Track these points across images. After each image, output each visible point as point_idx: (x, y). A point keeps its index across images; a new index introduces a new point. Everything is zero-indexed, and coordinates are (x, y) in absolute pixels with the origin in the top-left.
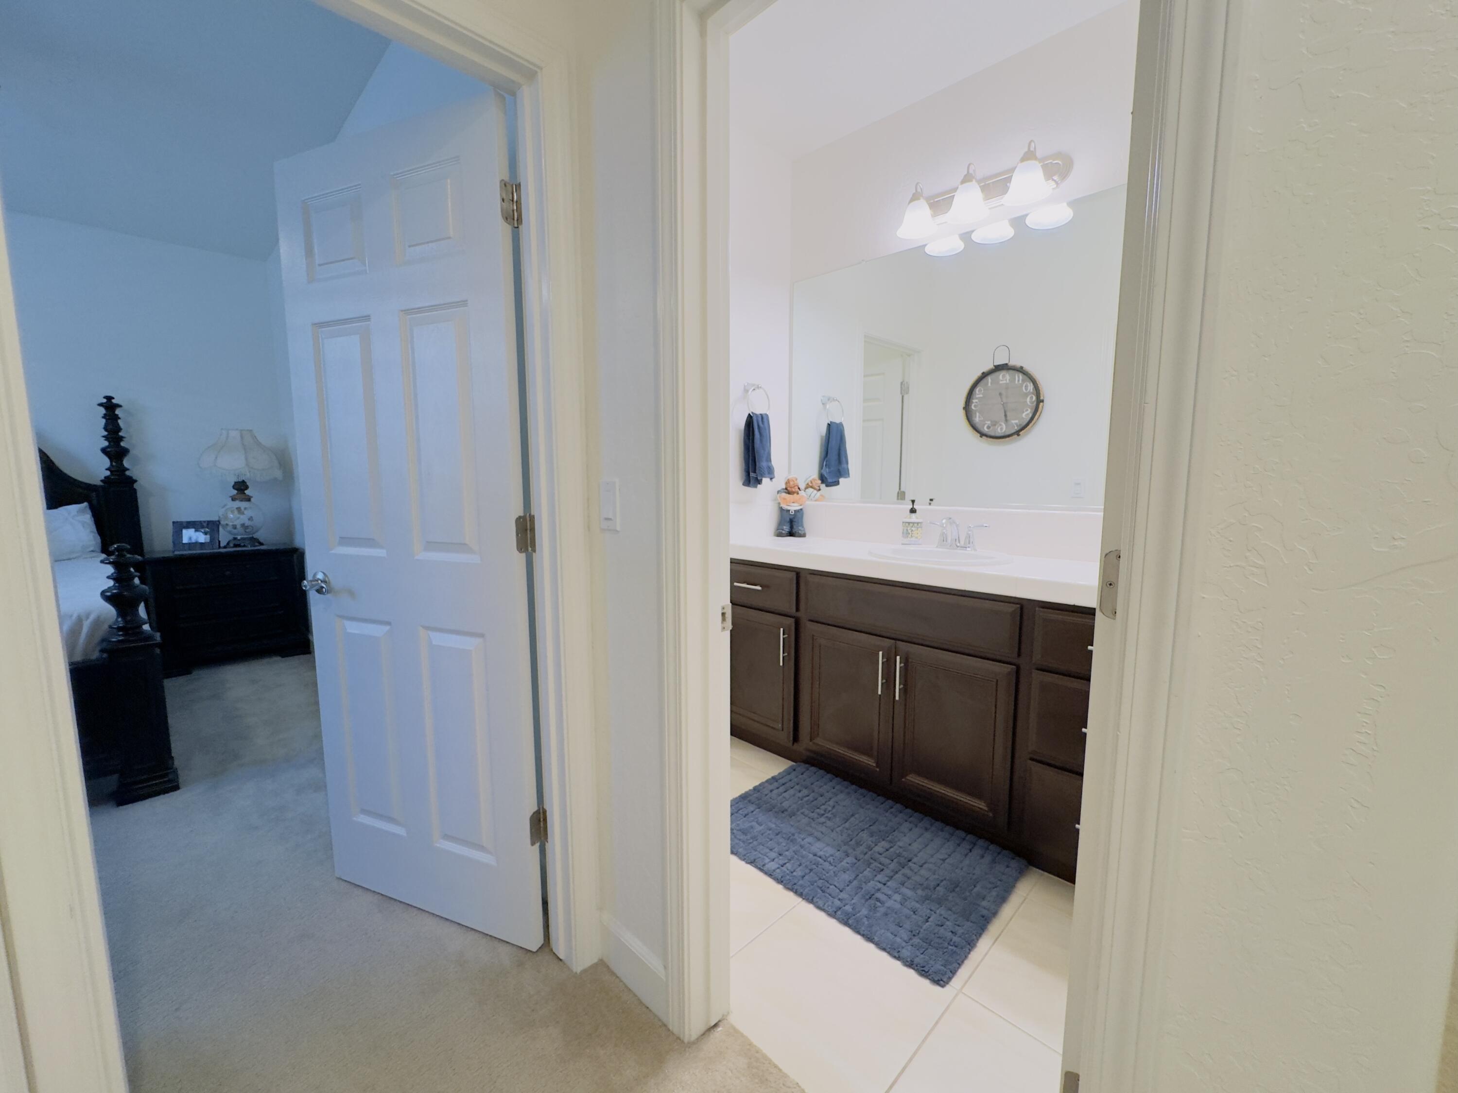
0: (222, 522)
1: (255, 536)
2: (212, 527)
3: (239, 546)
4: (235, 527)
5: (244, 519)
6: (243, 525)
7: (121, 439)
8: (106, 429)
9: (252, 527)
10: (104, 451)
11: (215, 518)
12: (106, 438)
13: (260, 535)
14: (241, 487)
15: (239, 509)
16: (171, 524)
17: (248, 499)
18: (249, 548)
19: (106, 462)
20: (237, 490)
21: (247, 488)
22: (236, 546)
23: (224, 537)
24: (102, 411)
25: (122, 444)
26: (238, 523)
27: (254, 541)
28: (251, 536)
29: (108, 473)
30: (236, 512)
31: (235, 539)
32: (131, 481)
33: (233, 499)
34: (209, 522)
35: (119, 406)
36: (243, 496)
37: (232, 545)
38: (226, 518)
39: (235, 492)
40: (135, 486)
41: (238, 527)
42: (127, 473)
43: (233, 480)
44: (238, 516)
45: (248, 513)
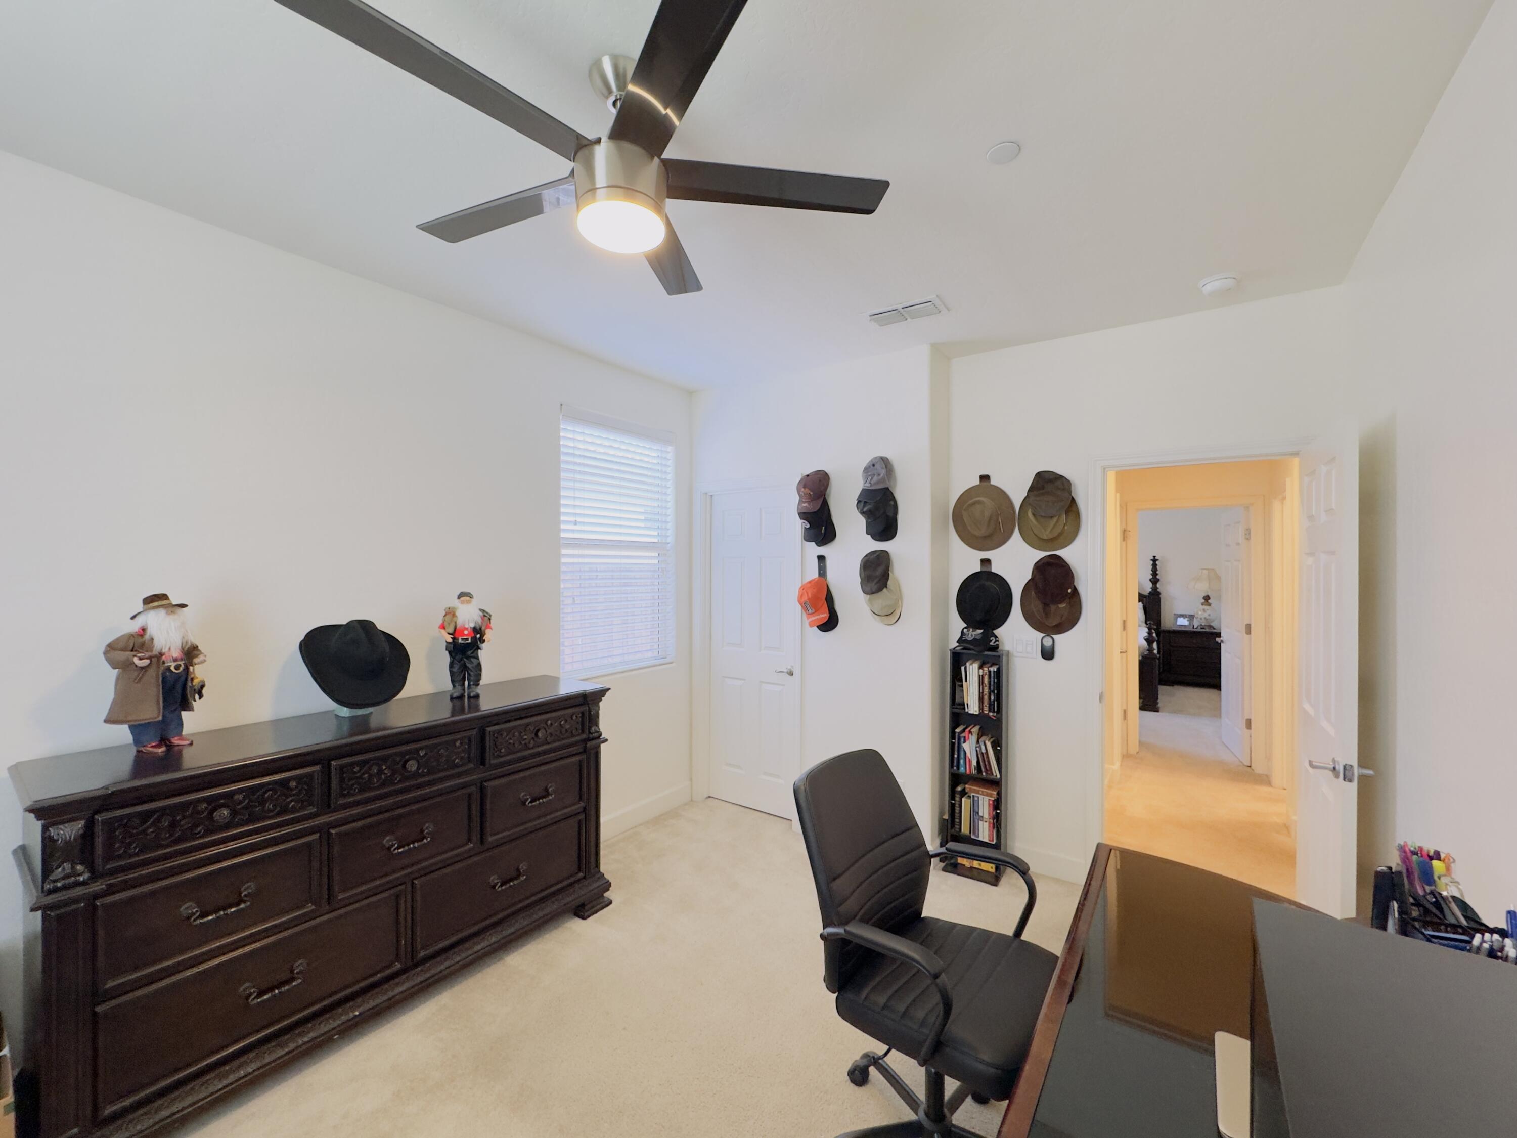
0: (1196, 616)
1: (1212, 624)
2: (1191, 617)
3: (1203, 628)
4: (1201, 619)
5: (1206, 615)
6: (1205, 618)
7: (1157, 574)
8: (1152, 570)
10: (1150, 580)
11: (1193, 614)
12: (1152, 575)
14: (1207, 598)
15: (1204, 610)
16: (1173, 615)
17: (1210, 605)
18: (1207, 630)
19: (1150, 585)
20: (1205, 600)
21: (1209, 599)
22: (1201, 628)
23: (1196, 623)
24: (1152, 562)
25: (1158, 577)
26: (1203, 617)
27: (1210, 627)
28: (1209, 624)
29: (1151, 590)
30: (1202, 611)
31: (1201, 625)
32: (1159, 594)
33: (1202, 604)
34: (1189, 615)
35: (1157, 560)
36: (1206, 603)
37: (1199, 628)
38: (1198, 614)
39: (1203, 601)
40: (1161, 596)
41: (1203, 619)
42: (1158, 590)
43: (1204, 594)
44: (1203, 613)
45: (1208, 612)
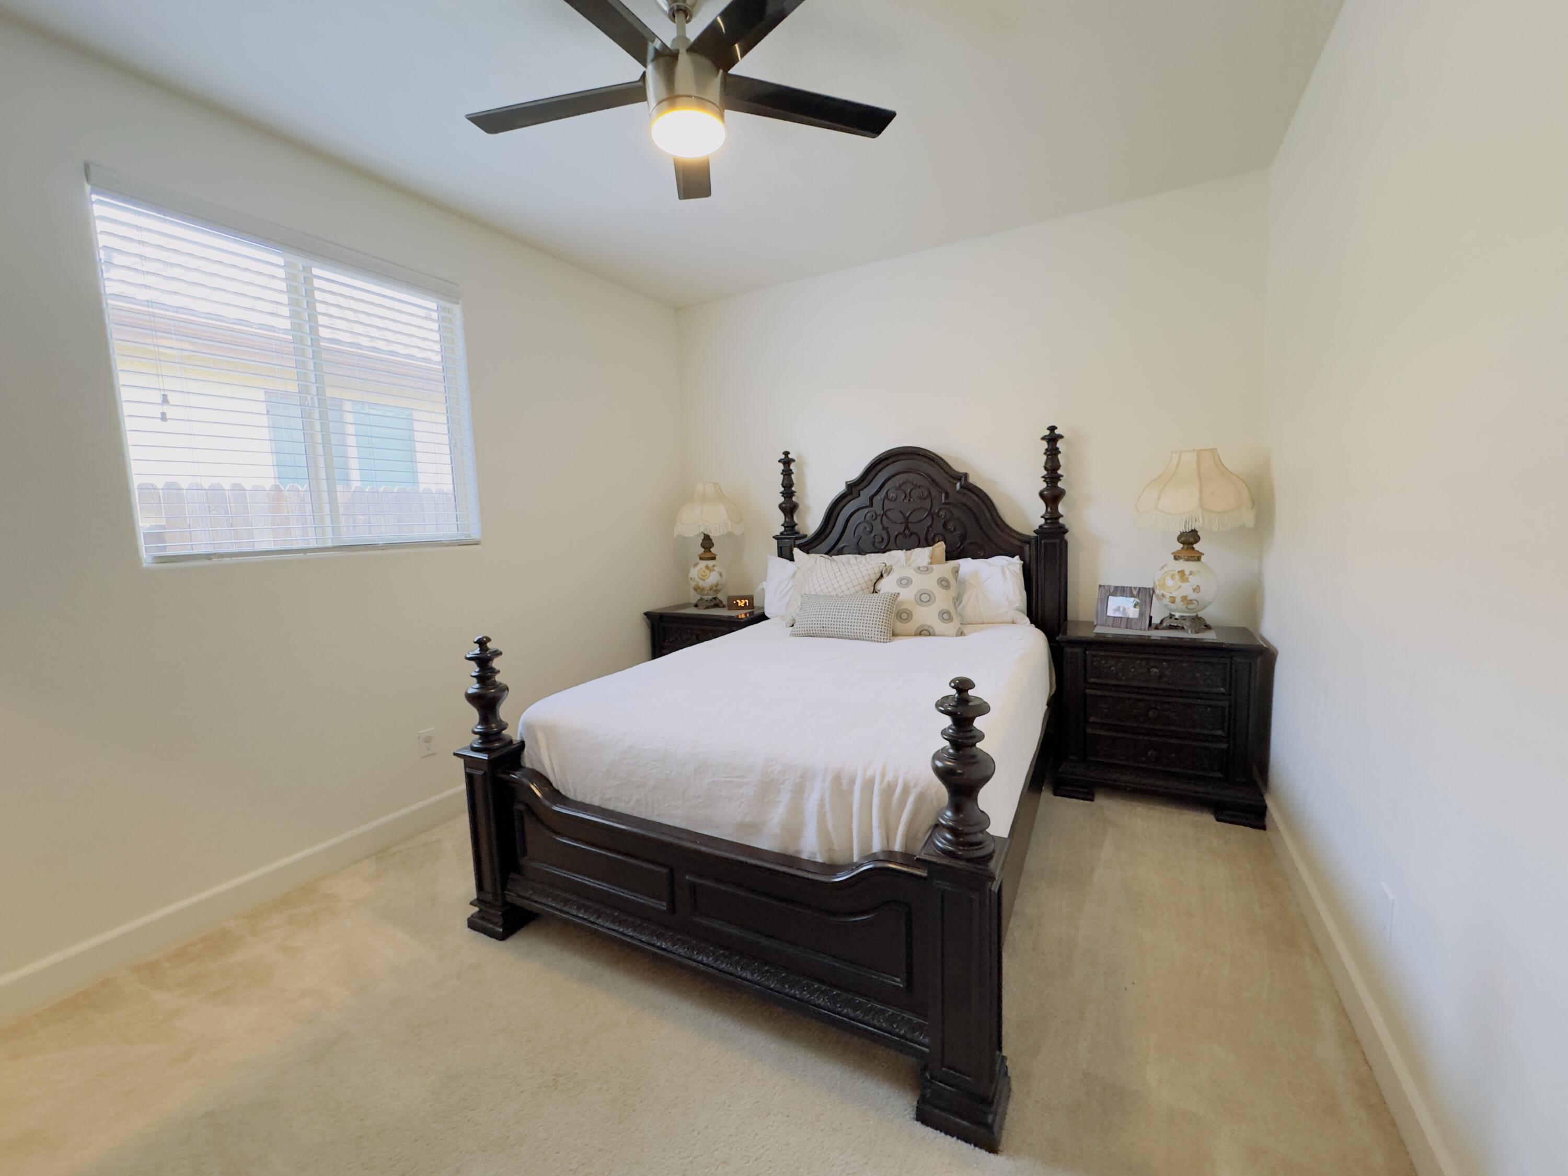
0: (1157, 591)
2: (1145, 595)
3: (1176, 628)
8: (1046, 468)
9: (1197, 601)
10: (1042, 495)
11: (1149, 586)
12: (1045, 478)
13: (1209, 614)
14: (1189, 539)
17: (1197, 558)
19: (1042, 508)
20: (1183, 543)
21: (1197, 539)
23: (1157, 614)
28: (1194, 614)
30: (1177, 577)
32: (1063, 530)
34: (1140, 591)
35: (1061, 437)
36: (1190, 553)
37: (1166, 627)
38: (1163, 585)
39: (1180, 547)
40: (1067, 536)
41: (1178, 600)
42: (1061, 521)
44: (1180, 583)
45: (1194, 581)
